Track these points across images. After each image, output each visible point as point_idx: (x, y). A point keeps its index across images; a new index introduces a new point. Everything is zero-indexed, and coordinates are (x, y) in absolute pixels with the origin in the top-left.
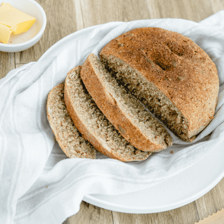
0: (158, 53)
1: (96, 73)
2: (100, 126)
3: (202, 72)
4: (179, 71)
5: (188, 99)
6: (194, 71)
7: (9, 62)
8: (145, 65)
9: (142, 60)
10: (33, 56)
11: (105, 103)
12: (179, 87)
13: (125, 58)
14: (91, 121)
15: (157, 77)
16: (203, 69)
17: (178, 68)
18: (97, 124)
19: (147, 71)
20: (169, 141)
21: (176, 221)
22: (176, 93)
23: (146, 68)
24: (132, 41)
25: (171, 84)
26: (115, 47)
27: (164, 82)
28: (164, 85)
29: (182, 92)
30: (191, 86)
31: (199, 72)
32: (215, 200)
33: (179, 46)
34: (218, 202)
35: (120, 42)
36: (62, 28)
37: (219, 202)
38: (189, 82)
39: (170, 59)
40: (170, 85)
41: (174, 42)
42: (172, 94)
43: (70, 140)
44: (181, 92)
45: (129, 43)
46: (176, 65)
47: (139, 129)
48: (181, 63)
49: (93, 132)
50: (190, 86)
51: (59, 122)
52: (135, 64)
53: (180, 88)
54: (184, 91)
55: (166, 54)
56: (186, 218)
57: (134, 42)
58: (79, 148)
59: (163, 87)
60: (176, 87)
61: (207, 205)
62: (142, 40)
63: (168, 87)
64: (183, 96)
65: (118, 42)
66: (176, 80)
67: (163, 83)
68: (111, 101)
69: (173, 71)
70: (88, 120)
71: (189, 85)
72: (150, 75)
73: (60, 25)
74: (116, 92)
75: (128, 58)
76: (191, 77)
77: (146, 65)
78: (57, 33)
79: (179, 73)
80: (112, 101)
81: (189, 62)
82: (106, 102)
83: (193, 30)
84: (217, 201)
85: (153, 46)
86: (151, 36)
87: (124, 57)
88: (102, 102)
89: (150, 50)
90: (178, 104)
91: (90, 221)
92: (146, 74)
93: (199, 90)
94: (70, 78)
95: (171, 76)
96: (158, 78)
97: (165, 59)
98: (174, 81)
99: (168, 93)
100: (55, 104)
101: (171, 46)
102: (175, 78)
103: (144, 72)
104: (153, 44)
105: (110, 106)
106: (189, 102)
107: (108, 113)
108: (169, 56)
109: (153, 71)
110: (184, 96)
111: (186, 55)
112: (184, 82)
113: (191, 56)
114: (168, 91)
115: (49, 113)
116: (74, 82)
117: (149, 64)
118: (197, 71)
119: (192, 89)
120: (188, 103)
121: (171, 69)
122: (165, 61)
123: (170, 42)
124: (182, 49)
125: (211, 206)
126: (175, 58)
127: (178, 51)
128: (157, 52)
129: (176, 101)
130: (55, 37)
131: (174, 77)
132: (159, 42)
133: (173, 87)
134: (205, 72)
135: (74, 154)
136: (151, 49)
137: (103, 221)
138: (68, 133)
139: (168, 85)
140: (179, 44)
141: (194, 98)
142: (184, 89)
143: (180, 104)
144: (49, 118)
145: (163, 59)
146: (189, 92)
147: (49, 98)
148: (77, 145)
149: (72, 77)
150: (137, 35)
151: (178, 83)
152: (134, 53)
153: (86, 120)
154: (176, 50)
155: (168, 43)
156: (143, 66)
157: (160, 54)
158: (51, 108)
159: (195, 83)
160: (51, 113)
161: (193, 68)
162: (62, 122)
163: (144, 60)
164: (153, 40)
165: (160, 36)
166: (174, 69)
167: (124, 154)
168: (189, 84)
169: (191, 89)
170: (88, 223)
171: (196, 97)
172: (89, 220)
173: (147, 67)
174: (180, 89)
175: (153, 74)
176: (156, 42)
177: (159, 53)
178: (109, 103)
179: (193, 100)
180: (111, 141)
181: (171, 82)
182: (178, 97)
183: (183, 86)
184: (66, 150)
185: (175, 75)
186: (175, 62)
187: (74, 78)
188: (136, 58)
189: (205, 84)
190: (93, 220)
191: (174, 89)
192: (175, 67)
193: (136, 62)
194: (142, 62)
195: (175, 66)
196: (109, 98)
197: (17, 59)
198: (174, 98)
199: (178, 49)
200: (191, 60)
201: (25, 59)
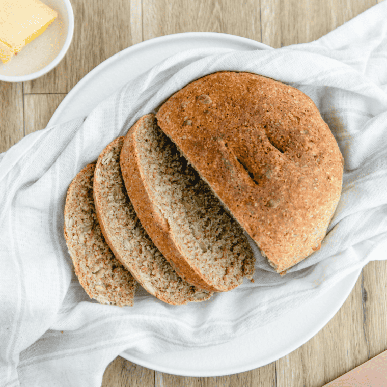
0: (245, 149)
1: (141, 174)
2: (143, 249)
3: (312, 186)
4: (273, 188)
5: (280, 236)
6: (298, 186)
7: (13, 90)
8: (219, 174)
9: (216, 163)
10: (53, 80)
11: (151, 224)
12: (267, 218)
13: (189, 154)
14: (130, 243)
15: (235, 199)
16: (316, 179)
17: (273, 182)
18: (140, 245)
19: (222, 185)
20: (248, 271)
21: (243, 378)
22: (262, 229)
23: (221, 179)
24: (207, 117)
25: (256, 212)
26: (178, 124)
27: (245, 208)
28: (245, 213)
29: (272, 226)
30: (288, 215)
31: (306, 188)
32: (305, 351)
33: (284, 131)
34: (308, 354)
35: (187, 112)
36: (104, 21)
37: (311, 353)
38: (286, 209)
39: (263, 162)
40: (254, 214)
41: (276, 124)
42: (255, 230)
43: (97, 269)
44: (269, 227)
45: (201, 119)
46: (270, 176)
47: (198, 272)
48: (280, 171)
49: (131, 265)
50: (286, 215)
51: (82, 239)
52: (204, 169)
53: (270, 220)
54: (275, 224)
55: (258, 151)
56: (257, 375)
57: (210, 120)
58: (110, 281)
59: (242, 217)
60: (263, 218)
61: (291, 358)
62: (223, 116)
63: (251, 216)
64: (271, 233)
65: (184, 111)
66: (265, 206)
67: (243, 209)
68: (161, 223)
69: (264, 187)
70: (125, 243)
71: (284, 214)
72: (225, 193)
73: (100, 13)
74: (174, 195)
75: (194, 155)
76: (290, 200)
77: (221, 173)
78: (96, 32)
79: (273, 193)
80: (164, 222)
81: (293, 168)
82: (154, 225)
83: (320, 79)
84: (308, 352)
85: (240, 131)
86: (239, 108)
87: (189, 152)
88: (147, 222)
89: (233, 140)
90: (263, 245)
91: (122, 371)
92: (218, 189)
93: (301, 219)
94: (102, 165)
95: (258, 197)
96: (237, 200)
97: (255, 160)
98: (261, 208)
99: (248, 227)
100: (77, 209)
101: (270, 132)
102: (265, 201)
103: (216, 186)
104: (240, 128)
105: (159, 232)
106: (280, 241)
107: (155, 239)
108: (263, 155)
109: (231, 187)
110: (273, 233)
111: (292, 153)
112: (277, 209)
113: (299, 155)
114: (250, 224)
115: (66, 229)
116: (109, 172)
117: (226, 171)
118: (303, 187)
119: (289, 221)
120: (278, 242)
121: (262, 182)
122: (254, 165)
123: (269, 123)
124: (288, 137)
125: (297, 359)
126: (272, 160)
127: (280, 139)
128: (245, 146)
129: (260, 240)
130: (91, 39)
131: (263, 199)
132: (251, 122)
133: (259, 218)
134: (318, 184)
135: (101, 293)
136: (235, 139)
137: (141, 372)
138: (95, 256)
139: (251, 213)
140: (284, 128)
141: (290, 234)
142: (275, 221)
143: (265, 245)
144: (66, 237)
145: (251, 161)
146: (282, 226)
147: (68, 200)
148: (107, 276)
149: (106, 163)
150: (217, 104)
151: (268, 210)
152: (206, 144)
153: (122, 243)
154: (277, 139)
155: (265, 124)
156: (217, 175)
157: (248, 151)
158: (70, 218)
159: (295, 209)
160: (69, 227)
161: (299, 181)
162: (86, 239)
163: (219, 163)
164: (241, 118)
165: (256, 107)
166: (266, 183)
167: (175, 295)
168: (286, 211)
169: (287, 221)
170: (119, 373)
171: (294, 231)
172: (121, 369)
173: (222, 177)
174: (269, 222)
175: (230, 192)
176: (246, 123)
177: (247, 147)
178: (158, 227)
179: (288, 237)
180: (158, 276)
181: (256, 210)
182: (264, 235)
183: (275, 216)
184: (89, 289)
185: (266, 195)
186: (270, 169)
187: (109, 165)
188: (208, 157)
189: (313, 207)
190: (127, 370)
191: (260, 221)
192: (269, 180)
193: (206, 166)
194: (215, 166)
195: (269, 178)
196: (158, 218)
197: (27, 86)
198: (258, 236)
199: (282, 137)
200: (298, 163)
201: (39, 85)
